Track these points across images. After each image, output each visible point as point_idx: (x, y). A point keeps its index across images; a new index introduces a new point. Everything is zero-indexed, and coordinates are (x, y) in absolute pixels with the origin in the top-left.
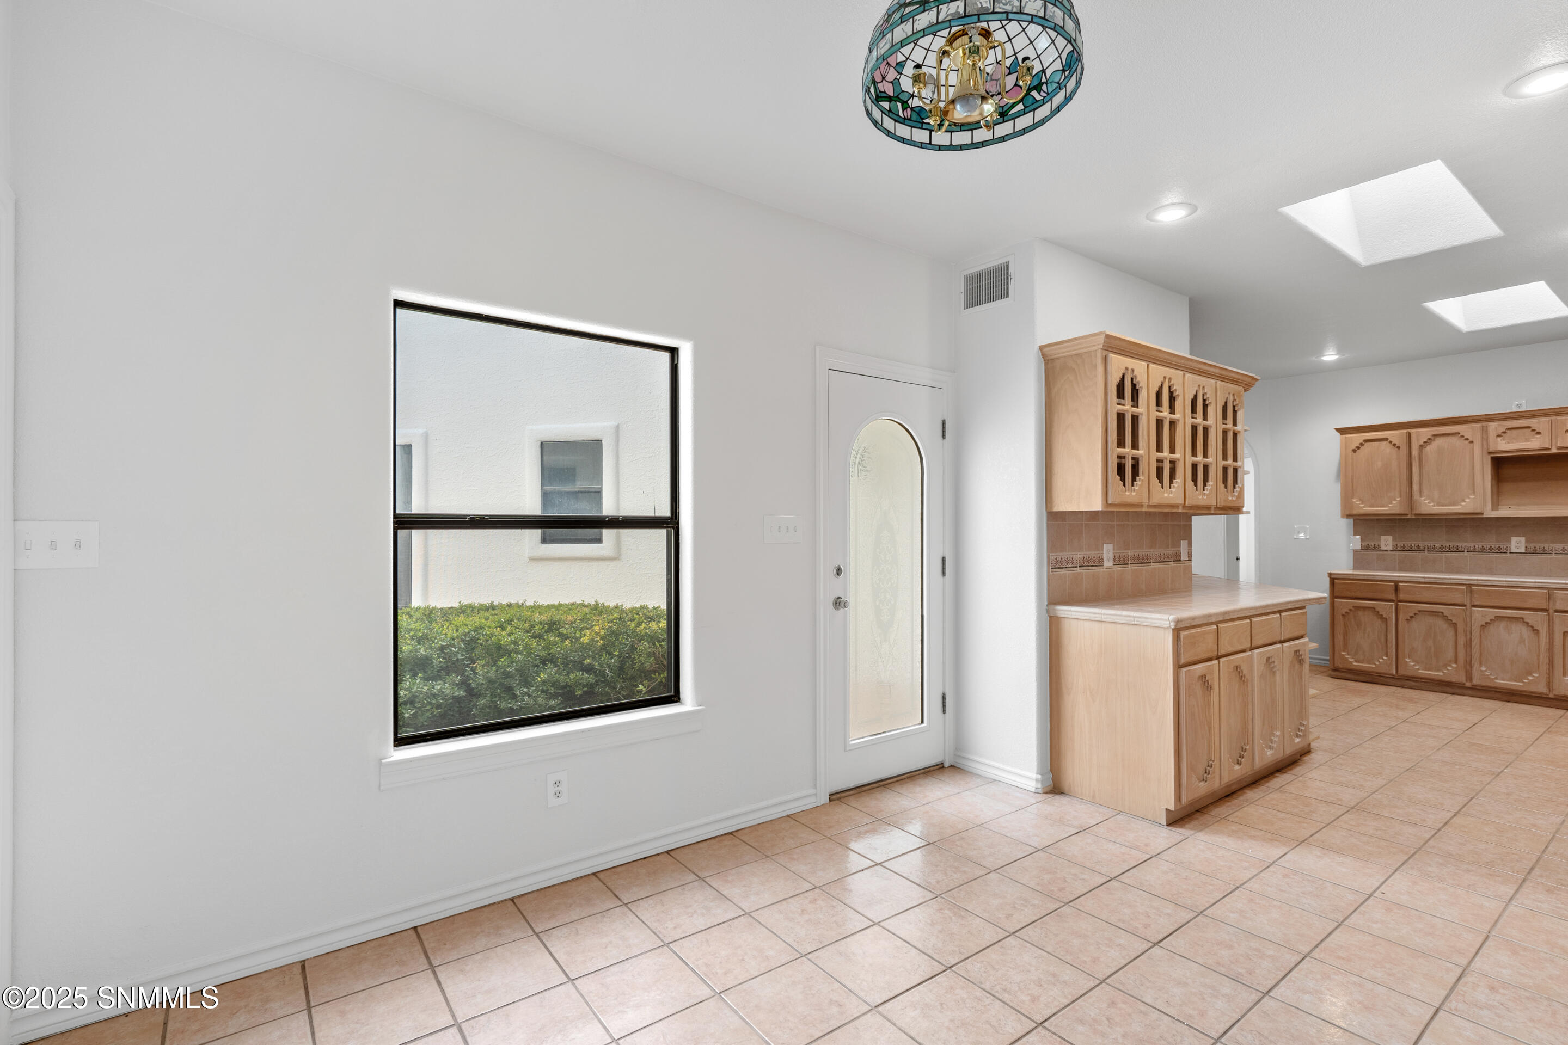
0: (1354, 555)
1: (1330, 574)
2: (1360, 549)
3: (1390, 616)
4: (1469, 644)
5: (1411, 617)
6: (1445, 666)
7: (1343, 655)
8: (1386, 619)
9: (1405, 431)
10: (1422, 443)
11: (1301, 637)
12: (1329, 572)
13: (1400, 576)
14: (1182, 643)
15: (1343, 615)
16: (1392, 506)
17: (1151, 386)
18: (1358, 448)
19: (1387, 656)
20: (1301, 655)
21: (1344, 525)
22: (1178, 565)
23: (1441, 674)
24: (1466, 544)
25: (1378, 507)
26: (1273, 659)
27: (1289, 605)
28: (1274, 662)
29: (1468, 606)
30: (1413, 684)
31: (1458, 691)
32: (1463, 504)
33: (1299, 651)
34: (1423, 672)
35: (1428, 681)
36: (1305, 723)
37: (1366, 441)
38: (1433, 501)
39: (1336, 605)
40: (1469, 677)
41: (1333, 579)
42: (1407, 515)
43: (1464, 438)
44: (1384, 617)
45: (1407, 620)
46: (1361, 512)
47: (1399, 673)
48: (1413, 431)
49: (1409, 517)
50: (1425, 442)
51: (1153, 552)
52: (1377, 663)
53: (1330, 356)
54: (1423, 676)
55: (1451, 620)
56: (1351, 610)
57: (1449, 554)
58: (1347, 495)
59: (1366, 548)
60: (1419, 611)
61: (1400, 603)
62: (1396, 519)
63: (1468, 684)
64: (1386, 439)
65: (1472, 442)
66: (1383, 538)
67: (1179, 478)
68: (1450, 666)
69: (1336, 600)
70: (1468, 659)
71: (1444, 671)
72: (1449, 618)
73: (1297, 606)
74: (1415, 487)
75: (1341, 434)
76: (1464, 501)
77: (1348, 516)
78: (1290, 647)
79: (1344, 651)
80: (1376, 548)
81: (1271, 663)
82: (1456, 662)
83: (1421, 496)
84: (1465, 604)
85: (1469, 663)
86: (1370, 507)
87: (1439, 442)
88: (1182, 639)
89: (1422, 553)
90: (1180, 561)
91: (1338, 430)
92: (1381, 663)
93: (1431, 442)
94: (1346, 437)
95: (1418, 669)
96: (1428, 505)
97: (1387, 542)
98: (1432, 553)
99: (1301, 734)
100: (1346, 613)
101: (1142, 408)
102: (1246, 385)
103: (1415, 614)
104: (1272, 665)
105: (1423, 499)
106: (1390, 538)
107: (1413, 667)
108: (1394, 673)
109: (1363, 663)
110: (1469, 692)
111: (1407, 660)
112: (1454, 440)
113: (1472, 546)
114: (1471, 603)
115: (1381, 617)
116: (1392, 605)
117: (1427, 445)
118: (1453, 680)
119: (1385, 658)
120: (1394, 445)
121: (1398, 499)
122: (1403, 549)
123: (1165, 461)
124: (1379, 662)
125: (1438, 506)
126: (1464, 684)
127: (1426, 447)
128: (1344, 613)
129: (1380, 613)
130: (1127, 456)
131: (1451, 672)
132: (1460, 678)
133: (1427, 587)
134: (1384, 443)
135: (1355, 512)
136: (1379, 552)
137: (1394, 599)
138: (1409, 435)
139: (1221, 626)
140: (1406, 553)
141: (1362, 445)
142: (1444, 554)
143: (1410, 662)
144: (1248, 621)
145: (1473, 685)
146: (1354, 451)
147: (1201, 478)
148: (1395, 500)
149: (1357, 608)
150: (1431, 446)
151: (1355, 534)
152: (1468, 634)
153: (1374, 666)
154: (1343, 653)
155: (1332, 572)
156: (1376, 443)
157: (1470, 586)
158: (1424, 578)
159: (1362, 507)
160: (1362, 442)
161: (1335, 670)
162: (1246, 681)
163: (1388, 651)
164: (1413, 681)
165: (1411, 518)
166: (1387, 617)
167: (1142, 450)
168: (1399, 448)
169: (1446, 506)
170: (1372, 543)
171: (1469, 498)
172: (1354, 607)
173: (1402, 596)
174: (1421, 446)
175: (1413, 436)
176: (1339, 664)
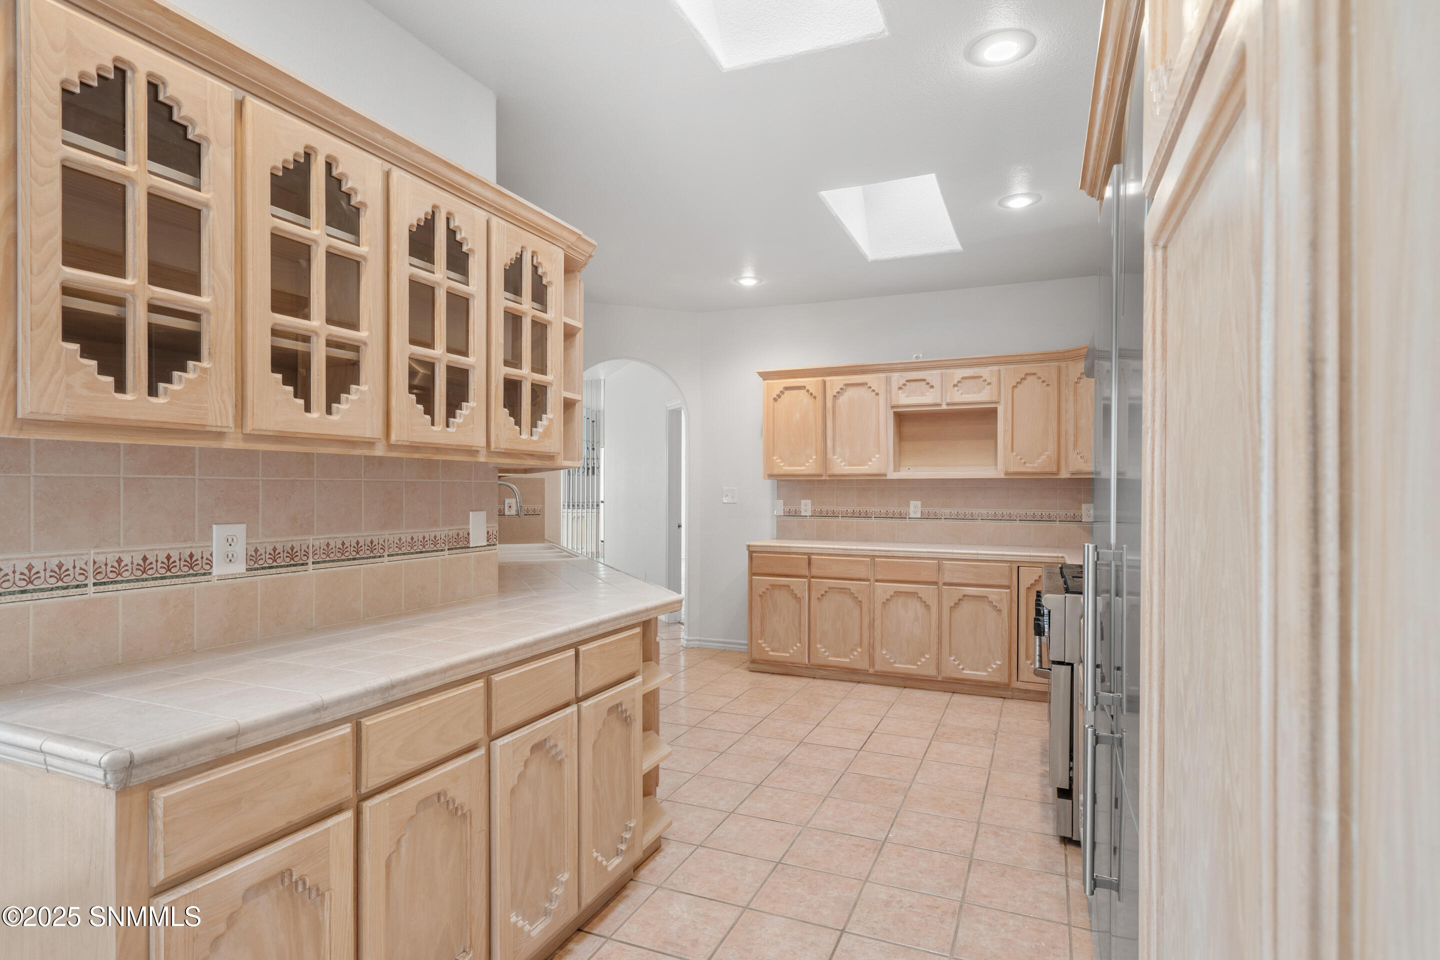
0: (778, 522)
1: (749, 546)
2: (783, 515)
3: (803, 595)
4: (872, 625)
5: (822, 595)
6: (852, 650)
7: (760, 644)
8: (799, 598)
9: (821, 379)
10: (835, 394)
11: (632, 676)
12: (748, 543)
13: (812, 548)
14: (160, 825)
15: (760, 596)
16: (808, 466)
17: (249, 148)
18: (779, 396)
19: (800, 643)
20: (626, 711)
21: (767, 487)
22: (462, 555)
23: (848, 660)
24: (873, 509)
25: (797, 466)
26: (552, 742)
27: (600, 627)
28: (556, 746)
29: (872, 580)
30: (824, 673)
31: (863, 678)
32: (870, 463)
33: (621, 704)
34: (833, 660)
35: (837, 669)
36: (632, 825)
37: (787, 388)
38: (845, 461)
39: (754, 584)
40: (872, 663)
41: (752, 553)
42: (821, 476)
43: (871, 390)
44: (798, 596)
45: (818, 599)
46: (782, 472)
47: (811, 661)
48: (828, 379)
49: (824, 478)
50: (838, 393)
51: (389, 535)
52: (791, 651)
53: (748, 281)
54: (832, 664)
55: (857, 598)
56: (767, 589)
57: (859, 520)
58: (770, 450)
59: (788, 514)
60: (830, 588)
61: (812, 580)
62: (814, 480)
63: (871, 671)
64: (804, 387)
65: (877, 394)
66: (803, 502)
67: (366, 383)
68: (856, 650)
69: (754, 577)
70: (872, 642)
71: (851, 657)
72: (856, 596)
73: (618, 627)
74: (829, 443)
75: (764, 380)
76: (871, 461)
77: (771, 476)
78: (596, 705)
79: (761, 639)
80: (797, 514)
81: (551, 748)
82: (861, 646)
83: (834, 455)
84: (870, 578)
85: (872, 646)
86: (790, 466)
87: (850, 393)
88: (159, 812)
89: (836, 519)
90: (469, 547)
91: (760, 374)
92: (793, 652)
93: (843, 393)
94: (767, 383)
95: (828, 656)
96: (841, 466)
97: (806, 507)
98: (845, 520)
99: (623, 847)
100: (764, 592)
101: (208, 192)
102: (569, 247)
103: (826, 592)
104: (554, 752)
105: (835, 457)
106: (809, 502)
107: (826, 655)
108: (807, 662)
109: (778, 652)
110: (872, 679)
111: (819, 646)
112: (862, 391)
113: (878, 510)
114: (874, 578)
115: (795, 597)
116: (805, 581)
117: (840, 396)
118: (858, 667)
119: (798, 645)
120: (811, 394)
121: (814, 457)
122: (821, 515)
123: (314, 339)
124: (793, 650)
125: (849, 466)
126: (868, 671)
127: (838, 399)
128: (761, 593)
129: (795, 592)
130: (129, 297)
131: (855, 659)
132: (863, 665)
133: (837, 560)
134: (803, 391)
135: (776, 472)
136: (799, 519)
137: (807, 574)
138: (824, 382)
139: (368, 723)
140: (823, 519)
141: (782, 392)
142: (855, 520)
143: (821, 648)
144: (480, 684)
145: (876, 672)
146: (775, 400)
147: (440, 390)
148: (812, 459)
149: (774, 586)
150: (843, 397)
151: (779, 498)
152: (872, 612)
153: (788, 655)
154: (760, 641)
155: (751, 543)
156: (795, 391)
157: (873, 557)
158: (834, 549)
159: (781, 466)
160: (782, 389)
161: (753, 662)
162: (468, 815)
163: (802, 636)
164: (825, 670)
165: (826, 480)
166: (801, 597)
167: (209, 295)
168: (815, 398)
169: (855, 465)
170: (793, 508)
171: (875, 457)
172: (772, 585)
173: (815, 572)
174: (835, 396)
175: (828, 384)
176: (756, 656)
